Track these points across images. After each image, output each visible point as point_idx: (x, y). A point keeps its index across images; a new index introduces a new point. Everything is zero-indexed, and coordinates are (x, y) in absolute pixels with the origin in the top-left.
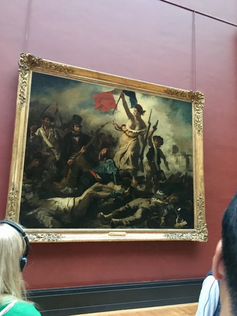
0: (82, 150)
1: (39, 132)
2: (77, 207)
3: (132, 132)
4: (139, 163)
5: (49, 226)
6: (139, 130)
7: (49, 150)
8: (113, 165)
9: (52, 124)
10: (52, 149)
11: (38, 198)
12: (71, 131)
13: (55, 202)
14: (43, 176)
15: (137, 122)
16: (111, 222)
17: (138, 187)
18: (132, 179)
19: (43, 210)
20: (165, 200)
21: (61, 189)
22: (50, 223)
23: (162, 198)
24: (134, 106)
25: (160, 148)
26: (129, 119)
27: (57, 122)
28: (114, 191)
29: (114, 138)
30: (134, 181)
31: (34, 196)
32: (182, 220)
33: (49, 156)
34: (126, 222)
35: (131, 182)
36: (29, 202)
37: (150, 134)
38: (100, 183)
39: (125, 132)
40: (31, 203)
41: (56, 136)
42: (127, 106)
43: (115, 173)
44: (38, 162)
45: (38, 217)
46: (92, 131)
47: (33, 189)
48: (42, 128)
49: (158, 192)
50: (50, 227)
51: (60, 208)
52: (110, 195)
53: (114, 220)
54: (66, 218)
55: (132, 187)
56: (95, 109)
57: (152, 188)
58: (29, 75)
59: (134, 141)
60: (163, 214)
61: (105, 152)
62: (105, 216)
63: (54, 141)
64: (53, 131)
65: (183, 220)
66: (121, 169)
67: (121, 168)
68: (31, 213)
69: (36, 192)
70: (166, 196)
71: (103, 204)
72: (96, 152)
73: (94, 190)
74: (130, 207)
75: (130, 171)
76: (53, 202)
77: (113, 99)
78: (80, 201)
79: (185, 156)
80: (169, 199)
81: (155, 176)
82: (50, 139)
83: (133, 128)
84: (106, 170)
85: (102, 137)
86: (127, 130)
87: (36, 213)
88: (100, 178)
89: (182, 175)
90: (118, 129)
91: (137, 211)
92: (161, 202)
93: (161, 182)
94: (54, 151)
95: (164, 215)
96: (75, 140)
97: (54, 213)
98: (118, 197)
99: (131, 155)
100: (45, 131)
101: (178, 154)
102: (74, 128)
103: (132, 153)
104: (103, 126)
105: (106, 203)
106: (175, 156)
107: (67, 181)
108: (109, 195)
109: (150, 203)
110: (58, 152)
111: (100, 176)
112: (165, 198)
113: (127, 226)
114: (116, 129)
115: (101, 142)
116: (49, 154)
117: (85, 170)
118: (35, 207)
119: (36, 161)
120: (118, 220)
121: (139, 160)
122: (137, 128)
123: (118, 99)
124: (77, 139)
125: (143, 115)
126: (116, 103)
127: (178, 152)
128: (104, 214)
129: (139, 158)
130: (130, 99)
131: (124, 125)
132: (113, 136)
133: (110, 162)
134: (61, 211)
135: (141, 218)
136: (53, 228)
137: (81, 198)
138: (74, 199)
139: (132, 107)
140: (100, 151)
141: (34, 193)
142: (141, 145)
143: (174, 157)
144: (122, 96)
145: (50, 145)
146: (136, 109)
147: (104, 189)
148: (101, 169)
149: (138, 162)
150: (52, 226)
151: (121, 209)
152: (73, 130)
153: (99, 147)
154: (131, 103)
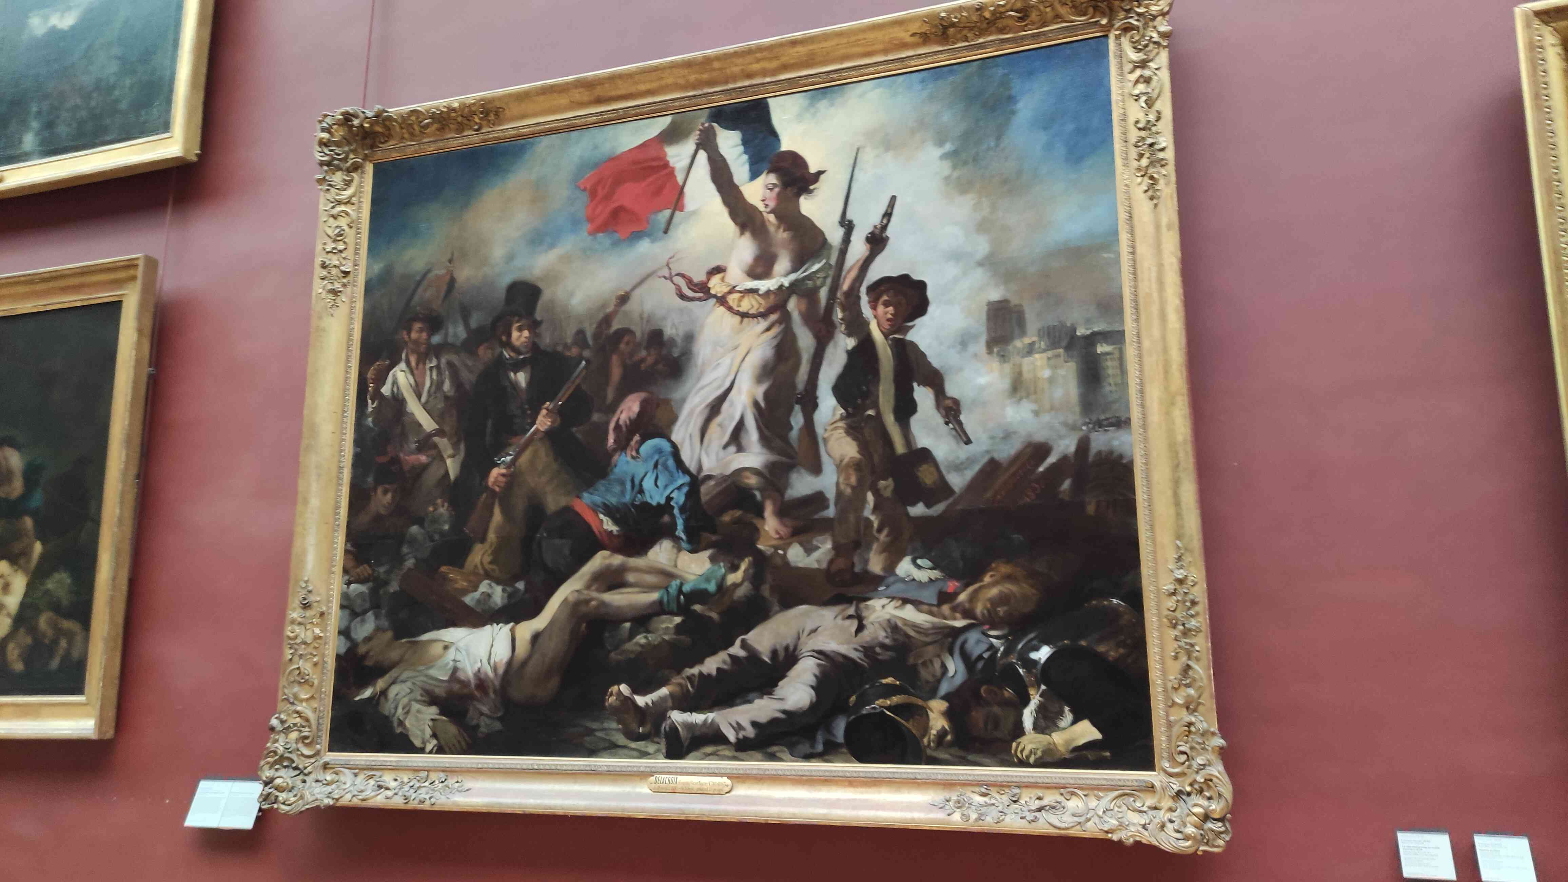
0: (543, 422)
1: (395, 382)
2: (525, 663)
3: (753, 291)
4: (794, 434)
5: (424, 743)
6: (795, 270)
7: (426, 443)
8: (671, 463)
9: (436, 339)
10: (436, 439)
11: (389, 634)
12: (498, 350)
13: (446, 648)
14: (405, 549)
15: (782, 235)
16: (665, 726)
17: (796, 555)
18: (760, 514)
19: (404, 682)
20: (946, 609)
21: (465, 592)
22: (428, 732)
23: (929, 596)
24: (766, 165)
25: (911, 336)
26: (742, 233)
27: (451, 330)
28: (675, 584)
29: (672, 341)
30: (771, 525)
31: (378, 629)
32: (1061, 713)
33: (425, 467)
34: (739, 727)
35: (755, 532)
36: (362, 650)
37: (853, 274)
38: (616, 550)
39: (722, 301)
40: (367, 653)
41: (447, 386)
42: (730, 176)
43: (679, 498)
44: (389, 496)
45: (387, 708)
46: (581, 333)
47: (375, 602)
48: (402, 365)
49: (905, 567)
50: (429, 747)
51: (464, 670)
52: (660, 602)
53: (677, 717)
54: (485, 709)
55: (760, 552)
56: (593, 232)
57: (869, 548)
58: (360, 186)
59: (768, 329)
60: (939, 681)
61: (636, 408)
62: (641, 701)
63: (441, 405)
64: (438, 367)
65: (1068, 717)
66: (709, 477)
67: (705, 473)
68: (367, 693)
69: (383, 612)
70: (952, 586)
71: (629, 646)
72: (596, 417)
73: (588, 587)
74: (753, 655)
75: (752, 481)
76: (437, 649)
77: (666, 165)
78: (536, 638)
79: (1068, 348)
80: (972, 598)
81: (887, 485)
82: (427, 402)
83: (759, 270)
84: (641, 491)
85: (622, 346)
86: (732, 290)
87: (384, 693)
88: (614, 529)
89: (1051, 459)
90: (690, 293)
91: (793, 673)
92: (921, 618)
93: (918, 510)
94: (443, 443)
95: (945, 688)
96: (515, 385)
97: (440, 691)
98: (697, 607)
99: (756, 404)
100: (412, 373)
101: (1019, 344)
102: (509, 335)
103: (759, 392)
104: (624, 299)
105: (641, 639)
106: (1003, 358)
107: (488, 559)
108: (654, 603)
109: (860, 628)
110: (455, 446)
111: (616, 522)
112: (945, 598)
113: (744, 747)
114: (682, 297)
115: (616, 373)
116: (423, 458)
117: (553, 502)
118: (380, 670)
119: (385, 492)
120: (697, 718)
121: (797, 420)
122: (783, 264)
123: (687, 161)
124: (521, 378)
125: (810, 192)
126: (680, 179)
127: (1023, 332)
128: (635, 691)
129: (797, 408)
130: (745, 142)
131: (718, 270)
132: (669, 331)
133: (660, 451)
134: (465, 684)
135: (813, 706)
136: (440, 750)
137: (540, 622)
138: (512, 631)
139: (754, 175)
140: (612, 409)
141: (377, 617)
142: (805, 340)
143: (995, 364)
144: (707, 143)
145: (428, 423)
146: (772, 179)
147: (631, 577)
148: (617, 489)
149: (791, 428)
150: (435, 742)
151: (711, 665)
152: (508, 345)
153: (610, 394)
154: (750, 158)
